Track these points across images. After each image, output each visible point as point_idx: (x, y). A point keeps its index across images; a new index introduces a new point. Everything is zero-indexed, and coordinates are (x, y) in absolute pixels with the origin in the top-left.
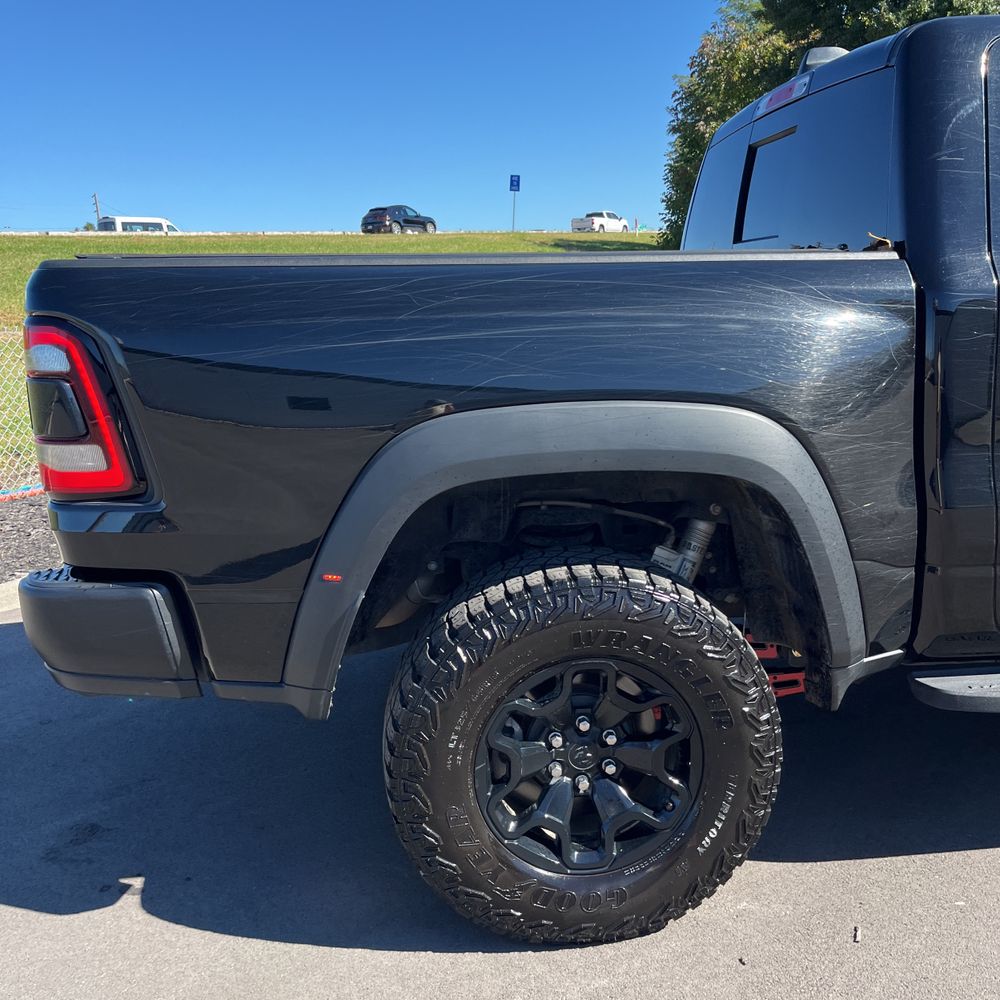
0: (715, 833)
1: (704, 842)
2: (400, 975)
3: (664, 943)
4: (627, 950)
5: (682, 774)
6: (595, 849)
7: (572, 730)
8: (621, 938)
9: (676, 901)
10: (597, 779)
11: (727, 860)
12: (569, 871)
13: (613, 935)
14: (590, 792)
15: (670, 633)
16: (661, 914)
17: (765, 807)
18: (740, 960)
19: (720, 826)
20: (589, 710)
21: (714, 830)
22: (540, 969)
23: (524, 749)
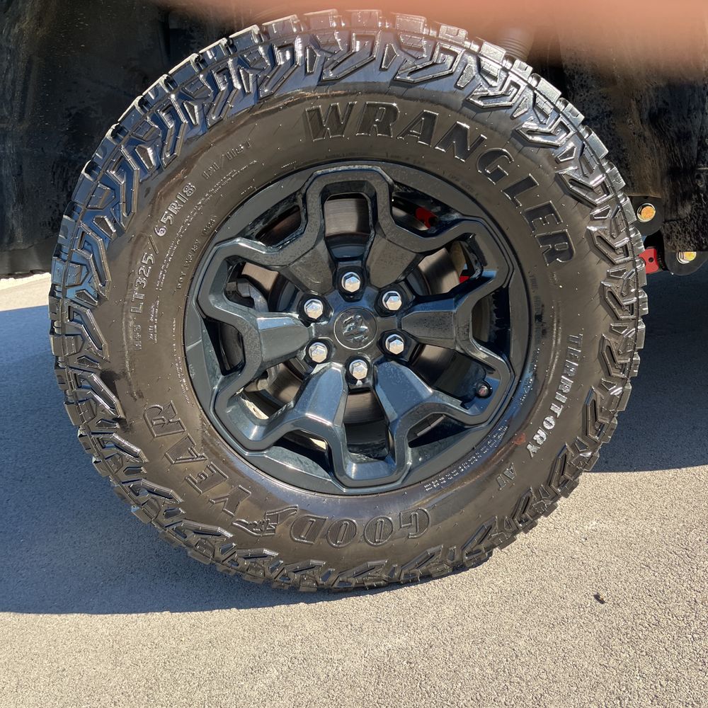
0: (553, 423)
1: (536, 437)
2: (116, 646)
3: (487, 580)
4: (436, 593)
5: (499, 344)
6: (382, 458)
7: (336, 293)
8: (427, 577)
9: (501, 522)
10: (379, 363)
11: (571, 461)
12: (345, 490)
13: (414, 574)
14: (370, 382)
15: (467, 103)
16: (480, 542)
17: (623, 382)
18: (597, 597)
19: (558, 411)
20: (357, 263)
21: (550, 419)
22: (312, 626)
23: (264, 321)
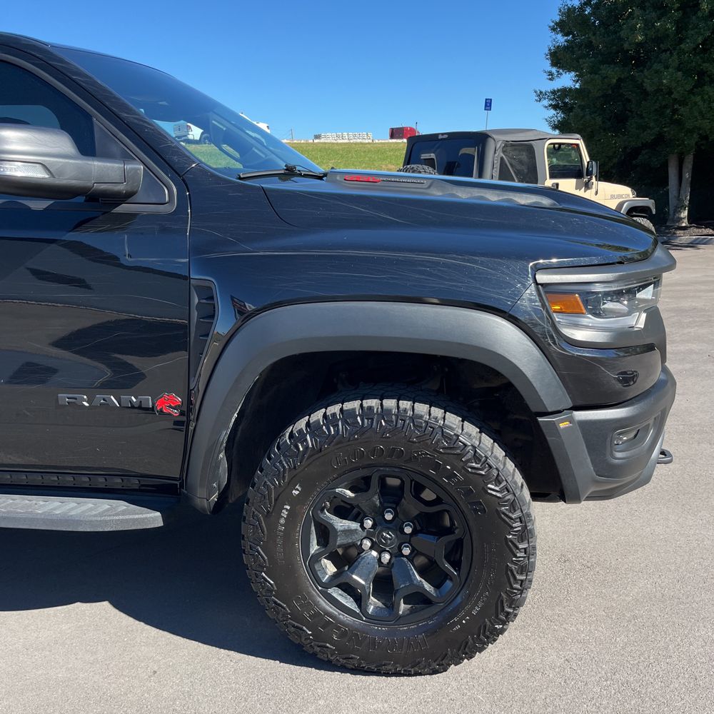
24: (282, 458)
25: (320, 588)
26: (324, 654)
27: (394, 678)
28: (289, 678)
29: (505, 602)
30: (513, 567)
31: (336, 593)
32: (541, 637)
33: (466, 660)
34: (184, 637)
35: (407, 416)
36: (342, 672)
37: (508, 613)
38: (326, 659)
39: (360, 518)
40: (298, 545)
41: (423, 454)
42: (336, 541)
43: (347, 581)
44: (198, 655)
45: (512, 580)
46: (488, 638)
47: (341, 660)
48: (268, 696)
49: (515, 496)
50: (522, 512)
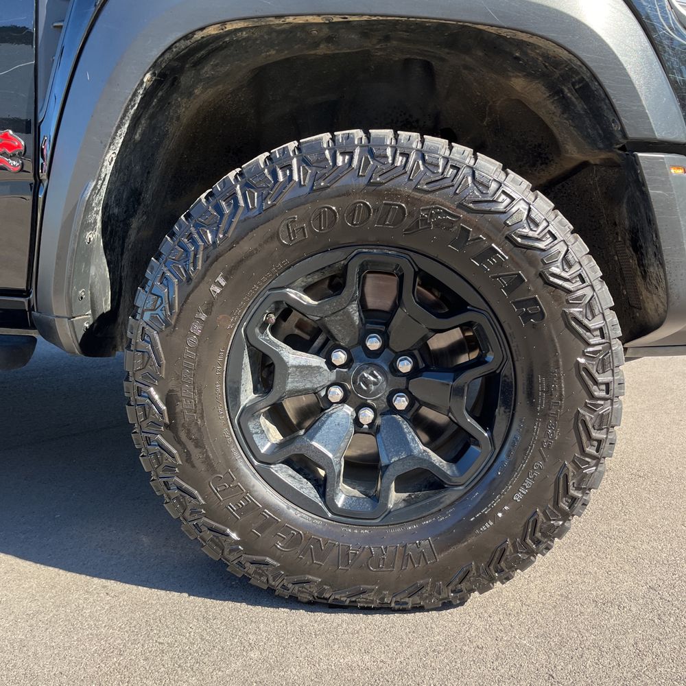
24: (192, 229)
25: (256, 463)
26: (261, 575)
27: (378, 617)
28: (200, 618)
29: (570, 478)
30: (588, 416)
31: (284, 473)
32: (602, 559)
33: (498, 584)
34: (36, 562)
35: (413, 149)
36: (291, 609)
37: (574, 499)
38: (265, 587)
39: (326, 349)
40: (220, 388)
41: (438, 214)
42: (284, 383)
43: (303, 452)
44: (53, 587)
45: (584, 438)
46: (538, 542)
47: (290, 586)
48: (161, 646)
49: (594, 290)
50: (604, 319)
